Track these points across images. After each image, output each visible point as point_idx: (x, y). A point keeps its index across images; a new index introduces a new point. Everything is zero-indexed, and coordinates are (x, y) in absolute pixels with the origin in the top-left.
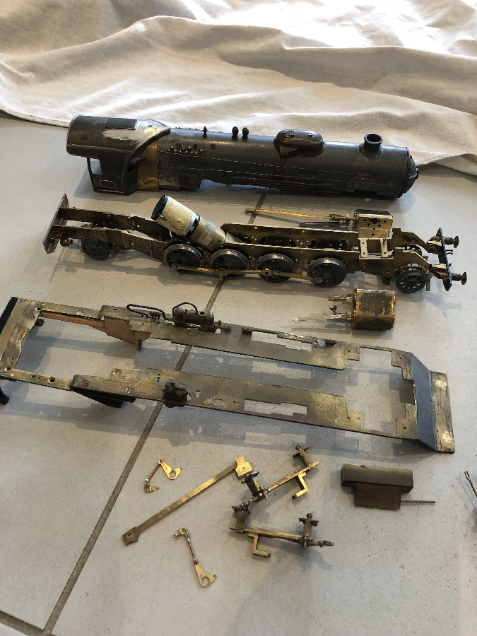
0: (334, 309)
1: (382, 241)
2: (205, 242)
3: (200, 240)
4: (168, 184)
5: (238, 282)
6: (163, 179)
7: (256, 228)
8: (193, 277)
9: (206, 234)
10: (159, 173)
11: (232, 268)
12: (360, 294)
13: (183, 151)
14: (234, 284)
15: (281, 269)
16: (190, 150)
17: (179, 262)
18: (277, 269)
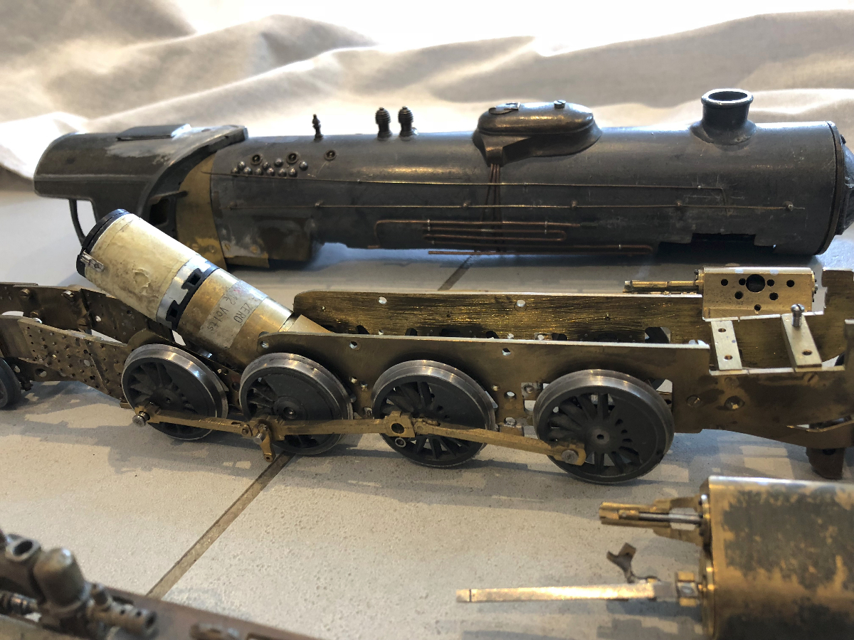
0: (623, 559)
1: (788, 319)
2: (223, 336)
3: (205, 332)
4: (242, 252)
5: (325, 466)
6: (229, 240)
7: (382, 301)
8: (203, 450)
9: (221, 314)
10: (218, 227)
11: (299, 416)
12: (722, 495)
13: (265, 169)
14: (313, 469)
15: (441, 416)
16: (280, 165)
17: (158, 403)
18: (429, 415)
